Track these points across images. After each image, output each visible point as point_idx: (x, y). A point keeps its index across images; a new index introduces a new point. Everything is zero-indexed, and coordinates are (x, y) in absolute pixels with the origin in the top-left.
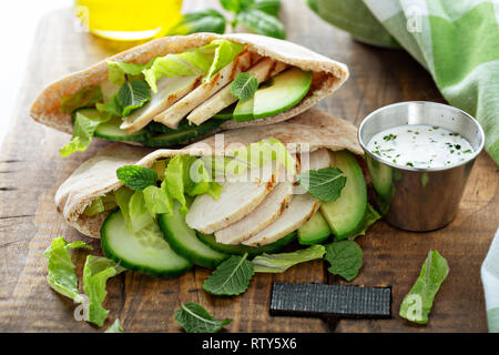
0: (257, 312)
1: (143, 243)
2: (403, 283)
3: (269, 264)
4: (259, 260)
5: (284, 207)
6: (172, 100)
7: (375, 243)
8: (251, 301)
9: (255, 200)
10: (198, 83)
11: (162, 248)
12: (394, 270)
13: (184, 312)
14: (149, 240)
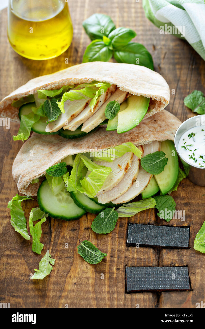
0: (120, 244)
1: (60, 200)
2: (196, 224)
3: (126, 211)
4: (121, 209)
5: (134, 181)
6: (73, 117)
7: (182, 194)
8: (117, 236)
9: (118, 180)
10: (87, 105)
11: (70, 203)
12: (192, 214)
13: (82, 247)
14: (63, 198)
